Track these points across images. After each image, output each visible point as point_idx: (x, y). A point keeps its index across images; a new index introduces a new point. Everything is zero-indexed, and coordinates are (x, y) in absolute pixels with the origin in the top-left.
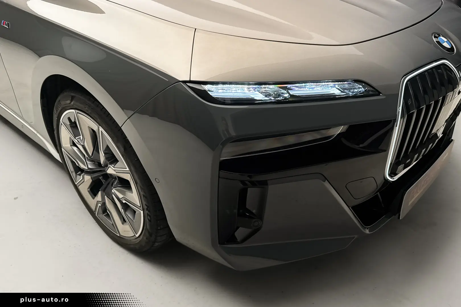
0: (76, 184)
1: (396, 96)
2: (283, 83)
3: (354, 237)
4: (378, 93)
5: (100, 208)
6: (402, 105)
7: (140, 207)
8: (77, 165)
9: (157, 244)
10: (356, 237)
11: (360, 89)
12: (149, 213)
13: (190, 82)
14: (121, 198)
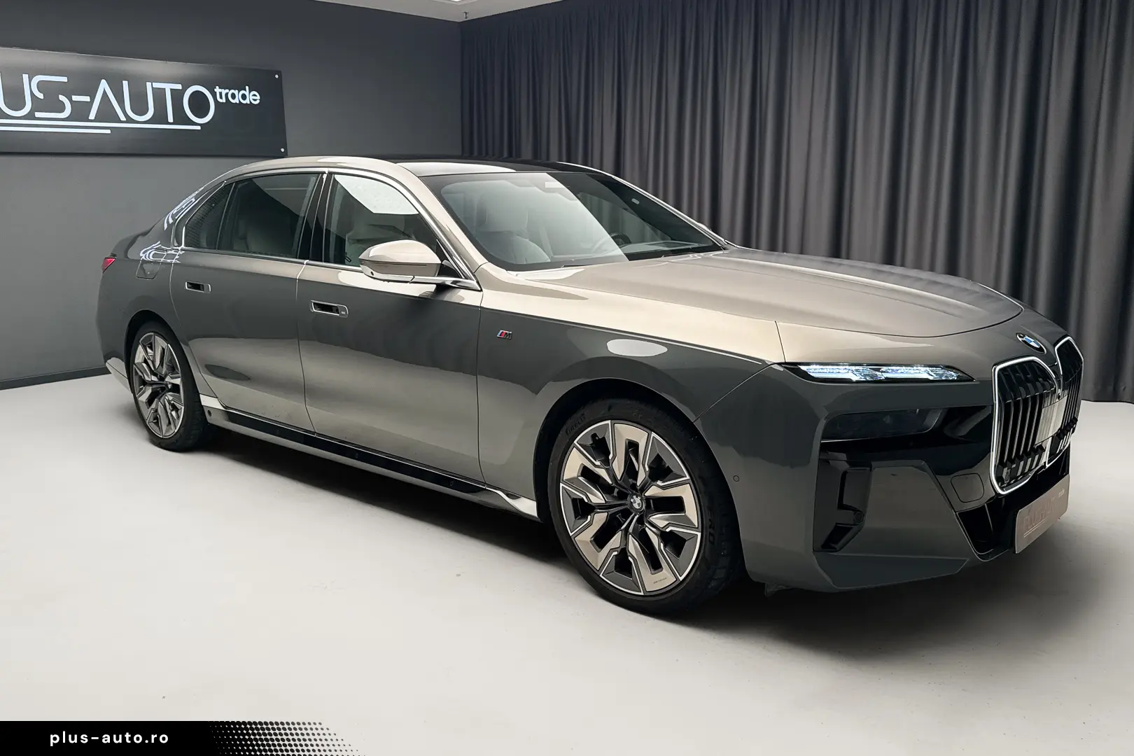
0: (571, 534)
1: (990, 383)
2: (877, 366)
3: (965, 561)
4: (972, 380)
5: (614, 559)
6: (999, 397)
7: (698, 528)
8: (586, 501)
9: (713, 584)
10: (968, 560)
11: (953, 375)
12: (712, 532)
13: (786, 363)
14: (662, 526)
